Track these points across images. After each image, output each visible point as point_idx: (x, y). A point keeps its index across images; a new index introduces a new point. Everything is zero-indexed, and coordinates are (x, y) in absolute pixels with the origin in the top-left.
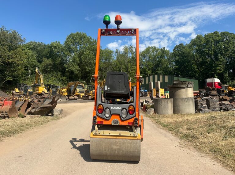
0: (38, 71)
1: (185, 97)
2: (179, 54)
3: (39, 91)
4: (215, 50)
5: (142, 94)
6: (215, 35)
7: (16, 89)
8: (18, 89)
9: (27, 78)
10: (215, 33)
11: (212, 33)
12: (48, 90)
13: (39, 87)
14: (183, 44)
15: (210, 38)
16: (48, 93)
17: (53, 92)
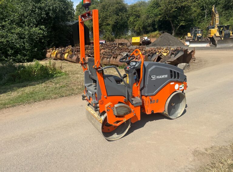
3: (211, 35)
7: (188, 34)
8: (190, 34)
9: (203, 20)
12: (221, 33)
13: (212, 29)
16: (219, 37)
17: (225, 35)
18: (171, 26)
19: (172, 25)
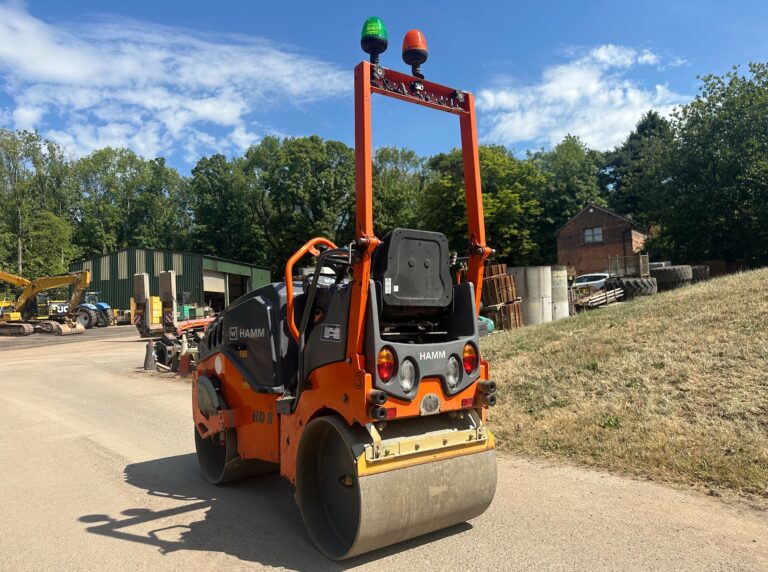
2: (213, 186)
5: (88, 317)
10: (312, 139)
11: (305, 140)
14: (224, 157)
15: (301, 152)
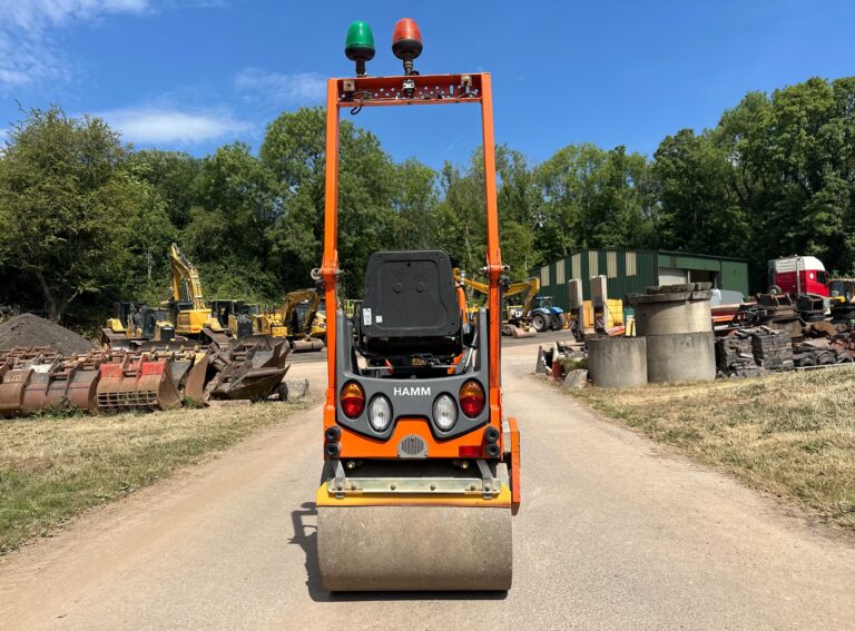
0: (179, 255)
1: (686, 331)
2: (678, 168)
4: (811, 149)
5: (543, 321)
6: (813, 94)
7: (113, 320)
8: (119, 321)
9: (144, 282)
10: (810, 83)
11: (800, 86)
13: (190, 311)
14: (691, 131)
15: (794, 104)
16: (222, 332)
17: (241, 326)
18: (43, 292)
19: (46, 290)
